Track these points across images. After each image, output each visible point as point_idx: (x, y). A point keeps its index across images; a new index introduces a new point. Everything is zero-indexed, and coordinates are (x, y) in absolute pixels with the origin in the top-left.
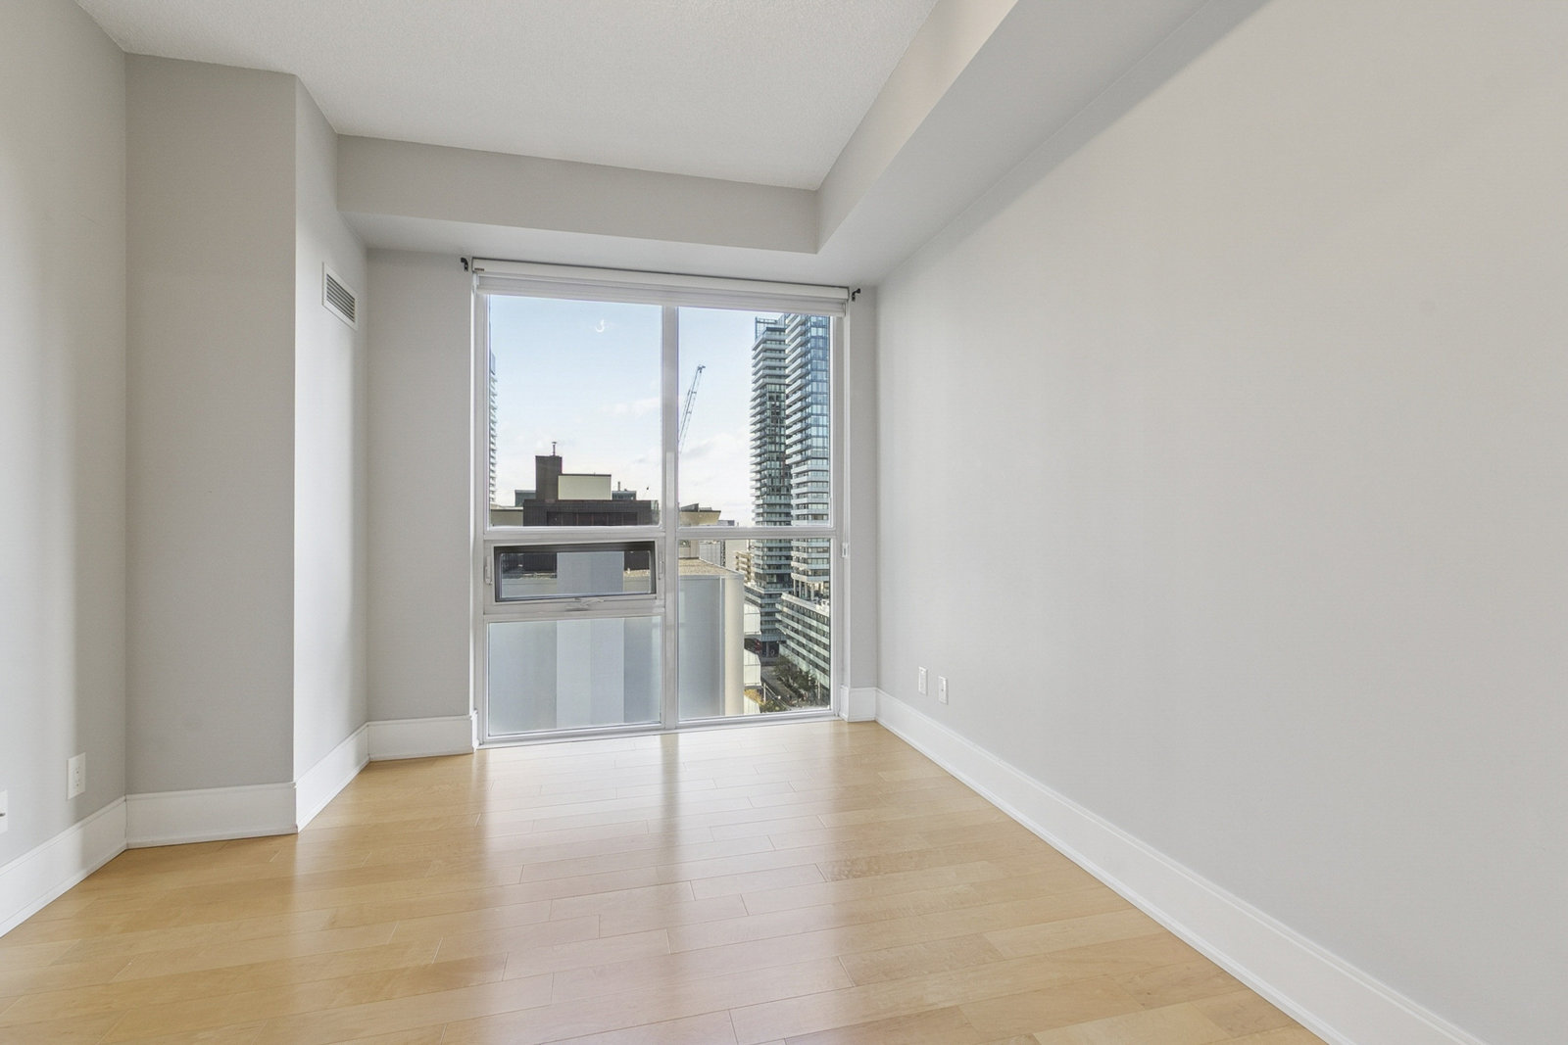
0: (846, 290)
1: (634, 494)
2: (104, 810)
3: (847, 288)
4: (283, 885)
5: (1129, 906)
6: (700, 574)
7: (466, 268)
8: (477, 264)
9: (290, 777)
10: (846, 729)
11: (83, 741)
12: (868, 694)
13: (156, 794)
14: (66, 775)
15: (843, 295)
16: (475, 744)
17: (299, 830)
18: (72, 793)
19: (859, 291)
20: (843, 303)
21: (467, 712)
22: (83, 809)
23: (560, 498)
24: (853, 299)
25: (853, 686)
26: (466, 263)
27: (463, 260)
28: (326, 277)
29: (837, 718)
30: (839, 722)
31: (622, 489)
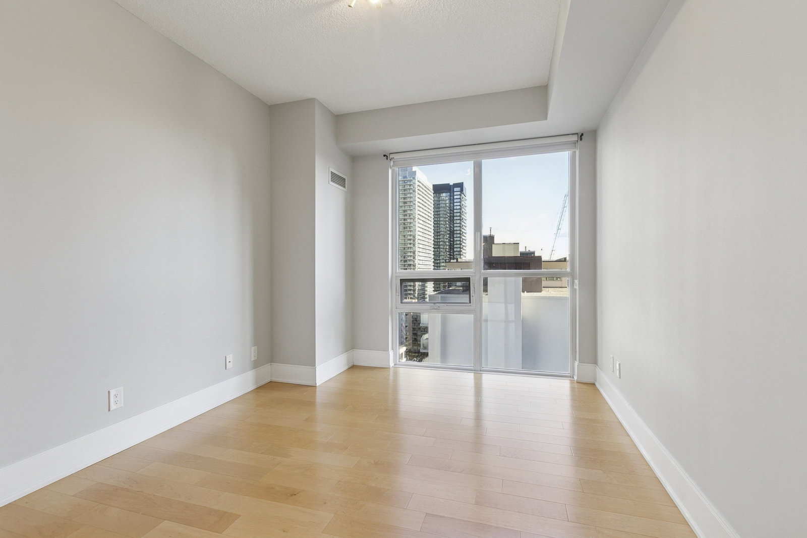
0: (577, 135)
1: (534, 253)
2: (263, 367)
3: (577, 134)
4: (312, 404)
5: (685, 523)
6: (561, 296)
7: (387, 159)
8: (392, 156)
9: (314, 365)
10: (576, 385)
11: (256, 341)
12: (588, 367)
13: (281, 364)
14: (251, 353)
15: (575, 138)
16: (392, 364)
17: (317, 385)
18: (253, 359)
19: (582, 134)
20: (575, 143)
21: (388, 350)
22: (256, 365)
23: (493, 256)
24: (581, 139)
25: (580, 362)
26: (387, 157)
27: (384, 156)
28: (330, 173)
29: (572, 379)
30: (572, 382)
31: (527, 250)
